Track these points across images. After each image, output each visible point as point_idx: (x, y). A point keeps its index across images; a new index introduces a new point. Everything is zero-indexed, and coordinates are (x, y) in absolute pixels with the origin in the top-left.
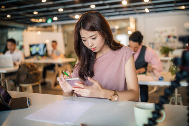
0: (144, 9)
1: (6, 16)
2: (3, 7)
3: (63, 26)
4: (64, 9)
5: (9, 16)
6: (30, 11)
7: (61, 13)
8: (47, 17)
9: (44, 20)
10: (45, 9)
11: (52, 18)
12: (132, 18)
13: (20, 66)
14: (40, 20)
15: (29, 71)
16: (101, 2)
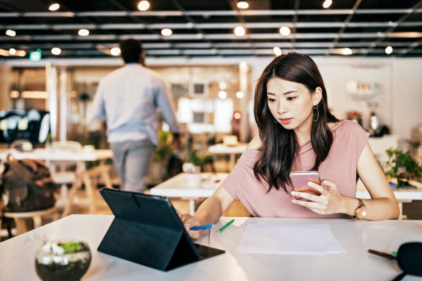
0: (272, 48)
3: (71, 70)
4: (92, 32)
9: (22, 53)
10: (44, 27)
14: (12, 52)
15: (34, 180)
16: (189, 26)
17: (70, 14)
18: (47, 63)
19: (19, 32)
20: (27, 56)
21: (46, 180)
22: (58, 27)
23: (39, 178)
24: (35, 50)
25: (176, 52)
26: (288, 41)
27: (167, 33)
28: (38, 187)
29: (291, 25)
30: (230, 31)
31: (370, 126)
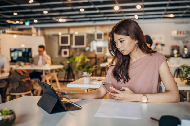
0: (134, 15)
4: (49, 12)
6: (10, 11)
8: (25, 19)
10: (28, 10)
14: (18, 22)
16: (92, 6)
19: (19, 13)
20: (24, 24)
21: (27, 79)
23: (24, 78)
24: (27, 21)
25: (88, 19)
26: (141, 11)
27: (82, 10)
28: (23, 82)
29: (141, 4)
30: (112, 8)
31: (184, 53)
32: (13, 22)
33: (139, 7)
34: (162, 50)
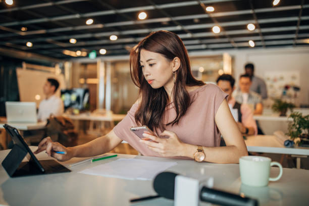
0: (248, 41)
1: (25, 45)
2: (23, 29)
3: (114, 64)
4: (120, 37)
5: (29, 44)
6: (65, 37)
7: (112, 42)
8: (89, 48)
9: (84, 54)
10: (88, 35)
11: (98, 51)
12: (227, 55)
13: (48, 121)
14: (79, 53)
15: (63, 130)
16: (178, 28)
17: (100, 26)
18: (99, 60)
19: (78, 40)
20: (88, 56)
21: (70, 131)
22: (98, 35)
23: (66, 129)
26: (257, 35)
28: (65, 135)
29: (254, 22)
30: (209, 30)
32: (73, 54)
33: (251, 27)
34: (295, 96)
